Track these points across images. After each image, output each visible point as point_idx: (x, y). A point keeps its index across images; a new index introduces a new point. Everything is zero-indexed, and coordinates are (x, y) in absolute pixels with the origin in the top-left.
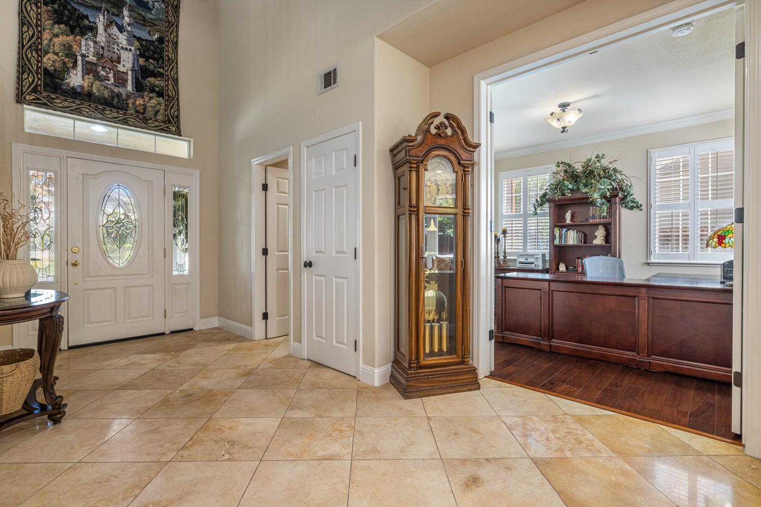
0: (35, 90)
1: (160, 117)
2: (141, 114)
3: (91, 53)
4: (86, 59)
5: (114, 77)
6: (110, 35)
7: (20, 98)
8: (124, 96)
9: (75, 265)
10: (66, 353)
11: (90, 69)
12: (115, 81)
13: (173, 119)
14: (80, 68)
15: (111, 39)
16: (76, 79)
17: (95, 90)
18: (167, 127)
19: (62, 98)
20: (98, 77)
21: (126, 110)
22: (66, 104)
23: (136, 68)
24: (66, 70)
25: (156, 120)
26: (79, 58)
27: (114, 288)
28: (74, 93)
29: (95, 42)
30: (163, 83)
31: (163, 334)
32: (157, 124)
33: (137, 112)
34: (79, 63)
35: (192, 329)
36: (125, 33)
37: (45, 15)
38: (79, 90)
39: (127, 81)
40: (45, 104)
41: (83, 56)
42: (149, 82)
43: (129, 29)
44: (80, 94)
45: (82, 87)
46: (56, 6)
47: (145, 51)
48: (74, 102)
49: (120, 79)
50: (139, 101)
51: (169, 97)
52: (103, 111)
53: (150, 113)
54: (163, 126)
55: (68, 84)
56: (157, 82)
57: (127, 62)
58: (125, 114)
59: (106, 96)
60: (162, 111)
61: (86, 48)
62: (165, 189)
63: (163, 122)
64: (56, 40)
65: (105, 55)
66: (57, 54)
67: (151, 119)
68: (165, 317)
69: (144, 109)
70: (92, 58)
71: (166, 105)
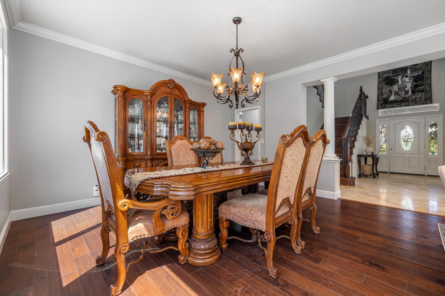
0: (381, 105)
1: (422, 99)
2: (414, 101)
3: (396, 89)
4: (395, 91)
5: (404, 93)
6: (403, 81)
7: (378, 108)
8: (408, 97)
9: (392, 150)
10: (389, 174)
11: (397, 93)
12: (404, 94)
13: (428, 98)
14: (393, 94)
15: (403, 82)
16: (392, 98)
17: (398, 99)
18: (426, 102)
19: (388, 104)
20: (399, 95)
21: (409, 101)
22: (389, 106)
23: (412, 87)
24: (389, 96)
25: (421, 101)
26: (393, 92)
27: (404, 157)
28: (392, 102)
29: (398, 85)
30: (423, 87)
31: (424, 175)
32: (421, 102)
33: (412, 101)
34: (393, 93)
35: (439, 176)
36: (408, 77)
37: (384, 85)
38: (393, 101)
39: (409, 92)
40: (384, 108)
41: (394, 90)
42: (418, 89)
43: (410, 75)
44: (393, 102)
45: (394, 100)
46: (386, 81)
47: (416, 80)
48: (391, 105)
49: (407, 92)
50: (414, 97)
51: (426, 91)
52: (400, 104)
53: (418, 99)
54: (424, 102)
55: (390, 100)
56: (421, 88)
57: (409, 86)
58: (408, 103)
59: (401, 99)
60: (423, 97)
61: (395, 88)
62: (425, 124)
63: (424, 101)
64: (386, 90)
65: (401, 87)
66: (386, 93)
67: (418, 101)
68: (425, 169)
69: (416, 99)
70: (397, 90)
71: (425, 94)
